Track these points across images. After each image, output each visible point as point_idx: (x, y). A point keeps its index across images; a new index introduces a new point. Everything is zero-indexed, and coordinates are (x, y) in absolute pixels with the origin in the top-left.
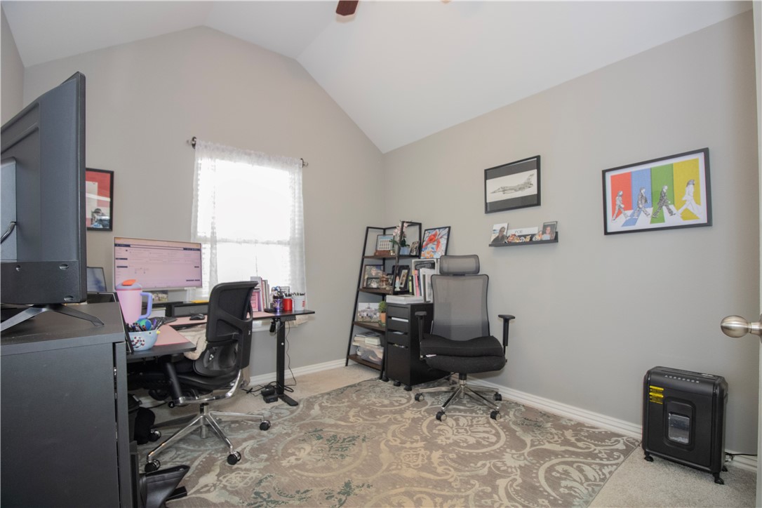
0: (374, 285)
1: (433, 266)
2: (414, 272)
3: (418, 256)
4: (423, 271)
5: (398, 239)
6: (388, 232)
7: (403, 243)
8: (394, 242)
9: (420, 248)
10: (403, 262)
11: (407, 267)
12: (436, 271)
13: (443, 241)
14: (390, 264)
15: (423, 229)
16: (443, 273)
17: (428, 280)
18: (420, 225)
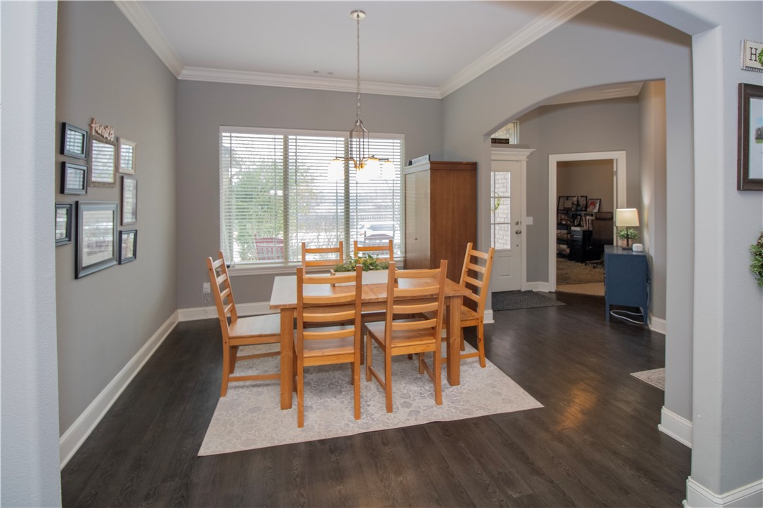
0: (564, 222)
1: (592, 215)
2: (584, 218)
3: (586, 210)
4: (587, 217)
5: (576, 203)
6: (569, 198)
7: (578, 205)
8: (573, 204)
9: (586, 207)
10: (578, 213)
11: (580, 215)
12: (593, 218)
13: (598, 205)
14: (570, 213)
15: (588, 198)
16: (597, 219)
17: (590, 221)
18: (586, 197)
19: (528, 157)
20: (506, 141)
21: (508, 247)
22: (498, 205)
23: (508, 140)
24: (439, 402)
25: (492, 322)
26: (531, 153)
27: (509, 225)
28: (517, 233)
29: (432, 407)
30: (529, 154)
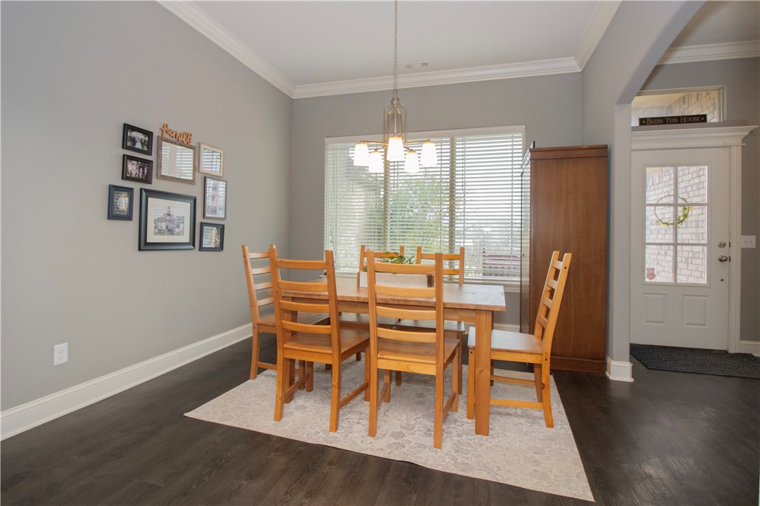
19: (744, 140)
20: (702, 119)
21: (704, 281)
22: (686, 216)
23: (705, 116)
24: (438, 445)
25: (630, 380)
26: (751, 133)
27: (706, 248)
28: (721, 260)
29: (425, 447)
30: (747, 133)
